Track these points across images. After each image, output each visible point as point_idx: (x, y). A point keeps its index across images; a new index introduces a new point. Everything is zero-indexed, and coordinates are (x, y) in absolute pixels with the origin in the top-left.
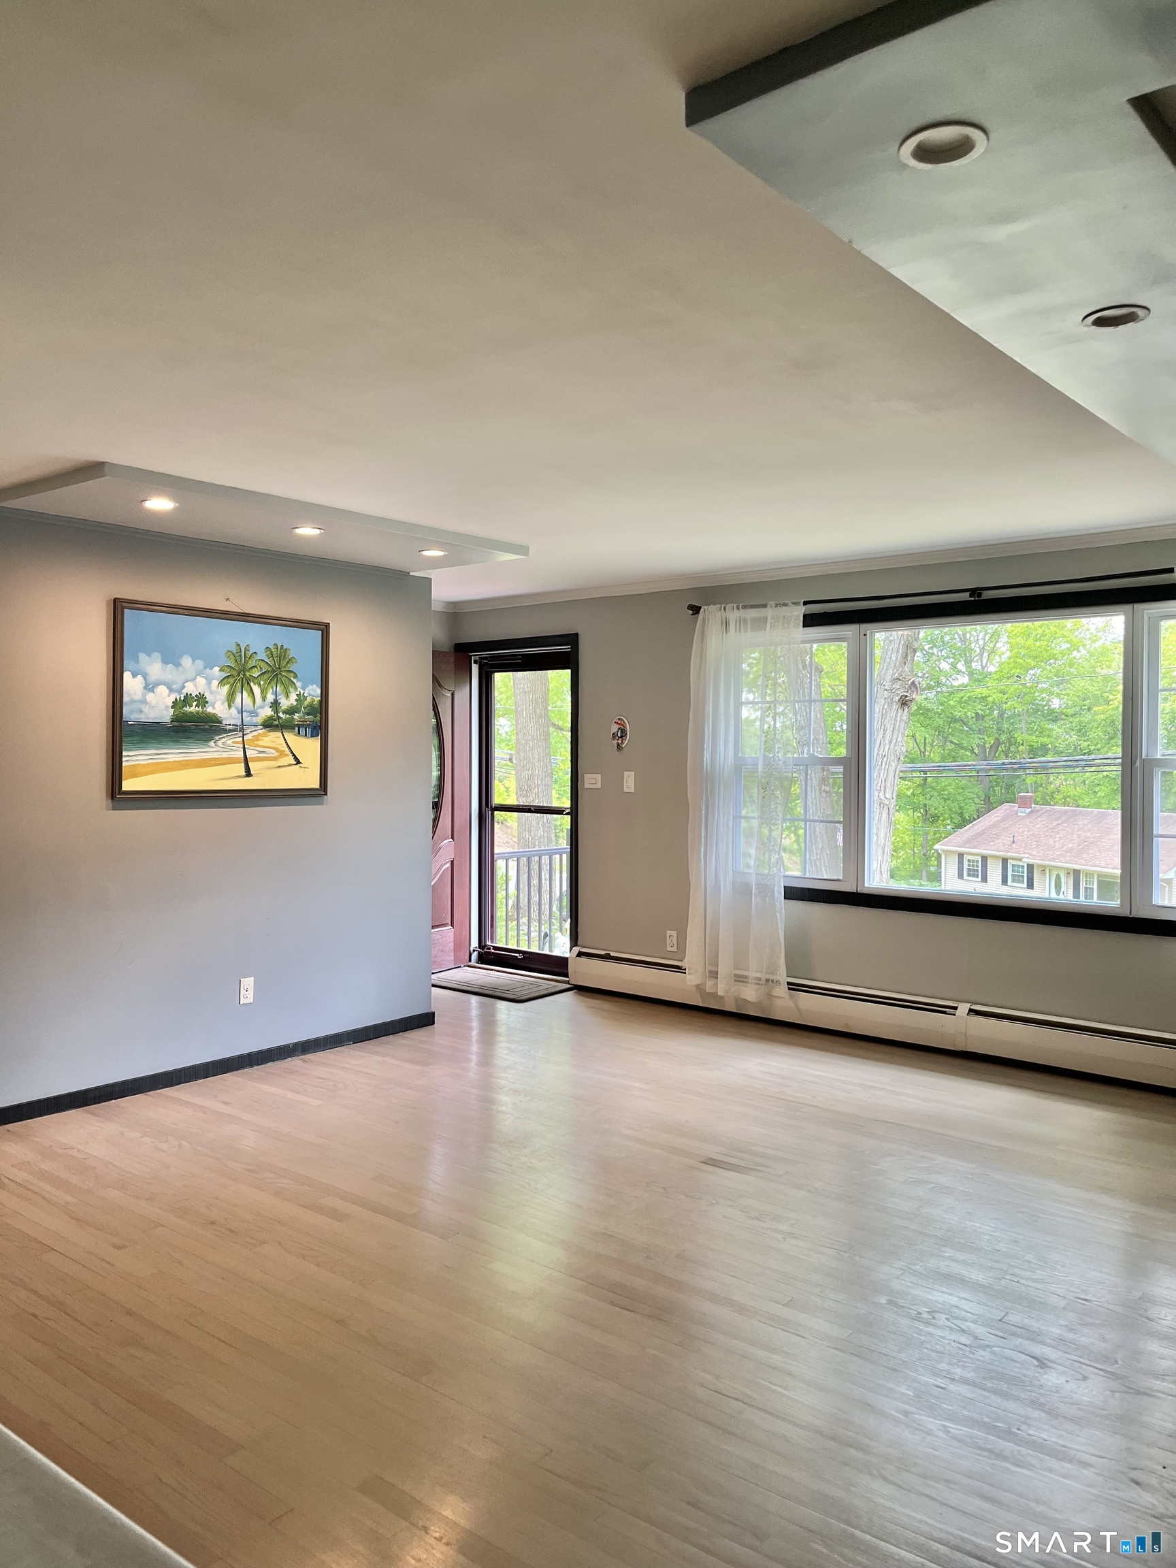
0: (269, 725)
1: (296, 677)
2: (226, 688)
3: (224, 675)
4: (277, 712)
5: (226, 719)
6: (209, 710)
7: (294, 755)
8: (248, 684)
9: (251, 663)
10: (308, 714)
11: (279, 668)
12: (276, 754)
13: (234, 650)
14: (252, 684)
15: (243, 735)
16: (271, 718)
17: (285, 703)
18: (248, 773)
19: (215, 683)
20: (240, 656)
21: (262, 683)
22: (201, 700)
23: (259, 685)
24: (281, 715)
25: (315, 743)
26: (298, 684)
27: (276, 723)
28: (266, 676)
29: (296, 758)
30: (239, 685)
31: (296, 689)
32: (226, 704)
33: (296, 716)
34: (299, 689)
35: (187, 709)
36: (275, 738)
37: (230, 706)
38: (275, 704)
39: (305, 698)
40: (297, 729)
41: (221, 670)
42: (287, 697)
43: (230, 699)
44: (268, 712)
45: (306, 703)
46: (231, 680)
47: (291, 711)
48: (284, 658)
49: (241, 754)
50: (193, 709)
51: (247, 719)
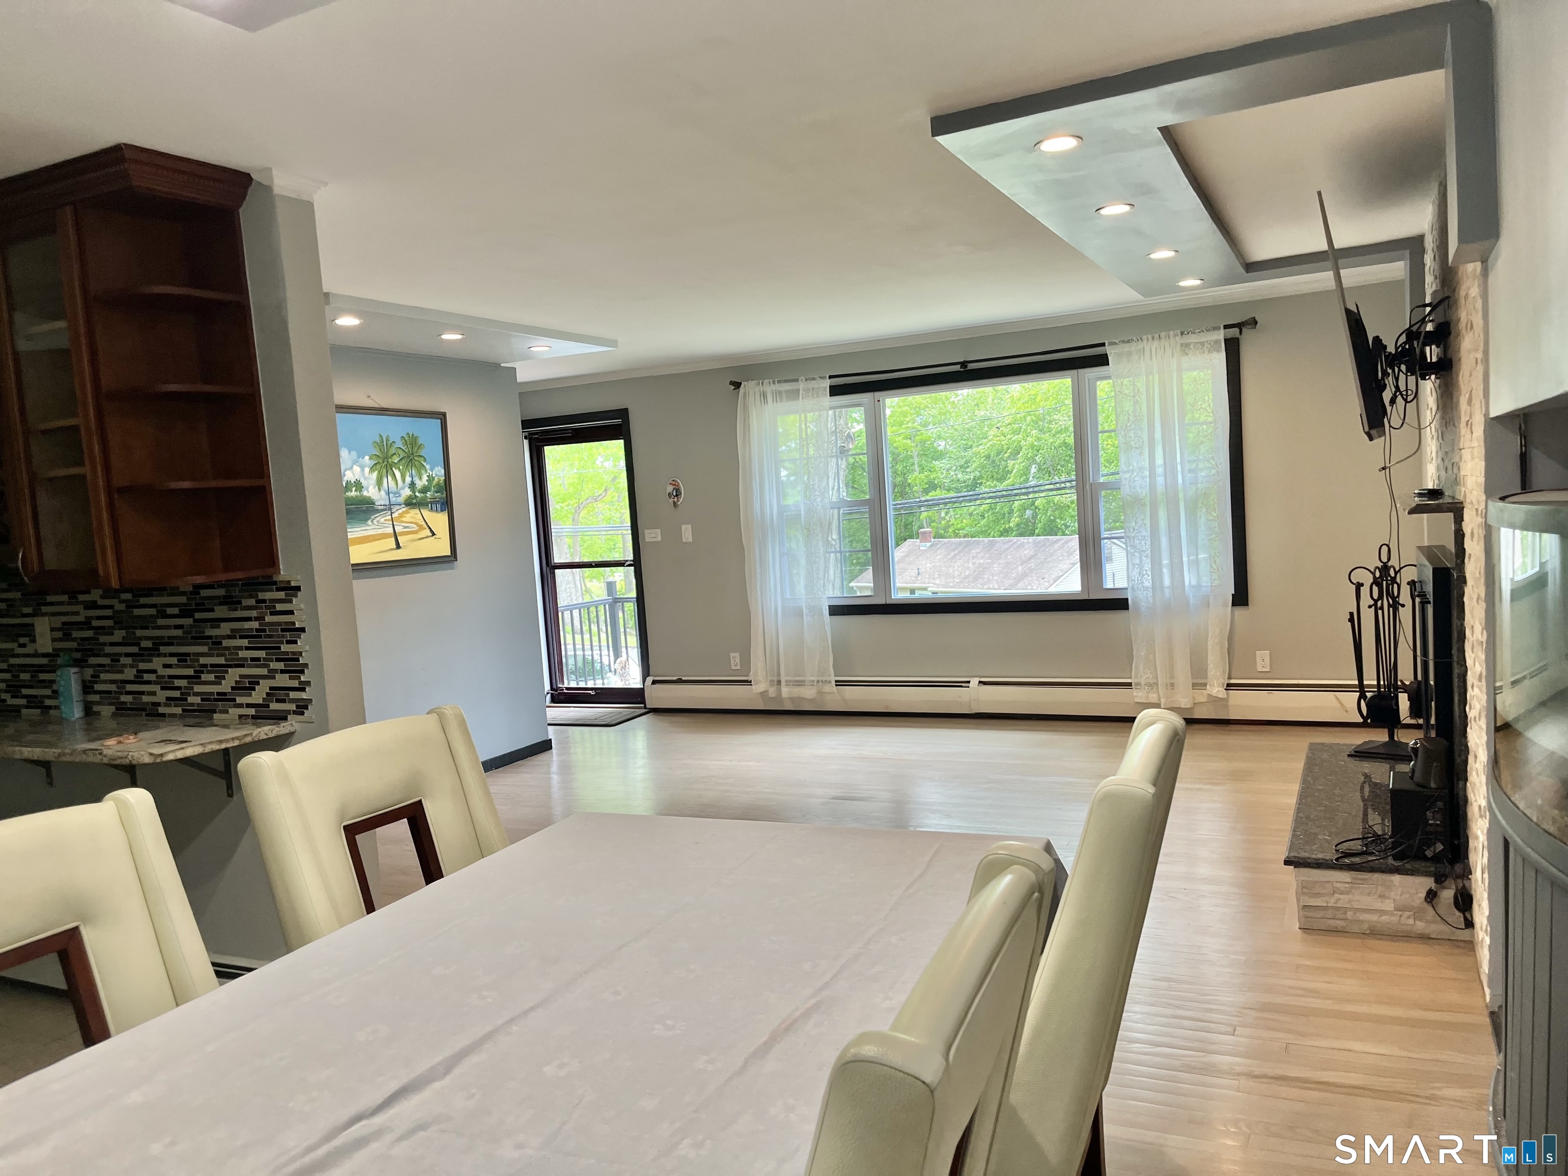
0: (410, 503)
1: (425, 460)
2: (375, 474)
3: (374, 462)
4: (414, 492)
5: (378, 500)
6: (365, 493)
7: (430, 528)
8: (391, 469)
9: (392, 451)
10: (437, 492)
11: (413, 454)
12: (416, 528)
13: (378, 440)
14: (394, 469)
15: (392, 513)
16: (410, 497)
17: (420, 483)
18: (398, 546)
19: (367, 470)
20: (383, 445)
21: (401, 467)
22: (358, 485)
23: (399, 469)
24: (417, 494)
25: (443, 517)
26: (428, 467)
27: (414, 501)
28: (403, 461)
29: (431, 530)
30: (384, 471)
31: (426, 471)
32: (377, 487)
33: (429, 494)
34: (429, 471)
35: (349, 494)
36: (414, 515)
37: (380, 490)
38: (412, 485)
39: (434, 479)
40: (430, 505)
41: (370, 459)
42: (420, 478)
43: (379, 482)
44: (407, 492)
45: (435, 483)
46: (378, 467)
47: (424, 490)
48: (416, 445)
49: (391, 530)
50: (353, 493)
51: (393, 500)
